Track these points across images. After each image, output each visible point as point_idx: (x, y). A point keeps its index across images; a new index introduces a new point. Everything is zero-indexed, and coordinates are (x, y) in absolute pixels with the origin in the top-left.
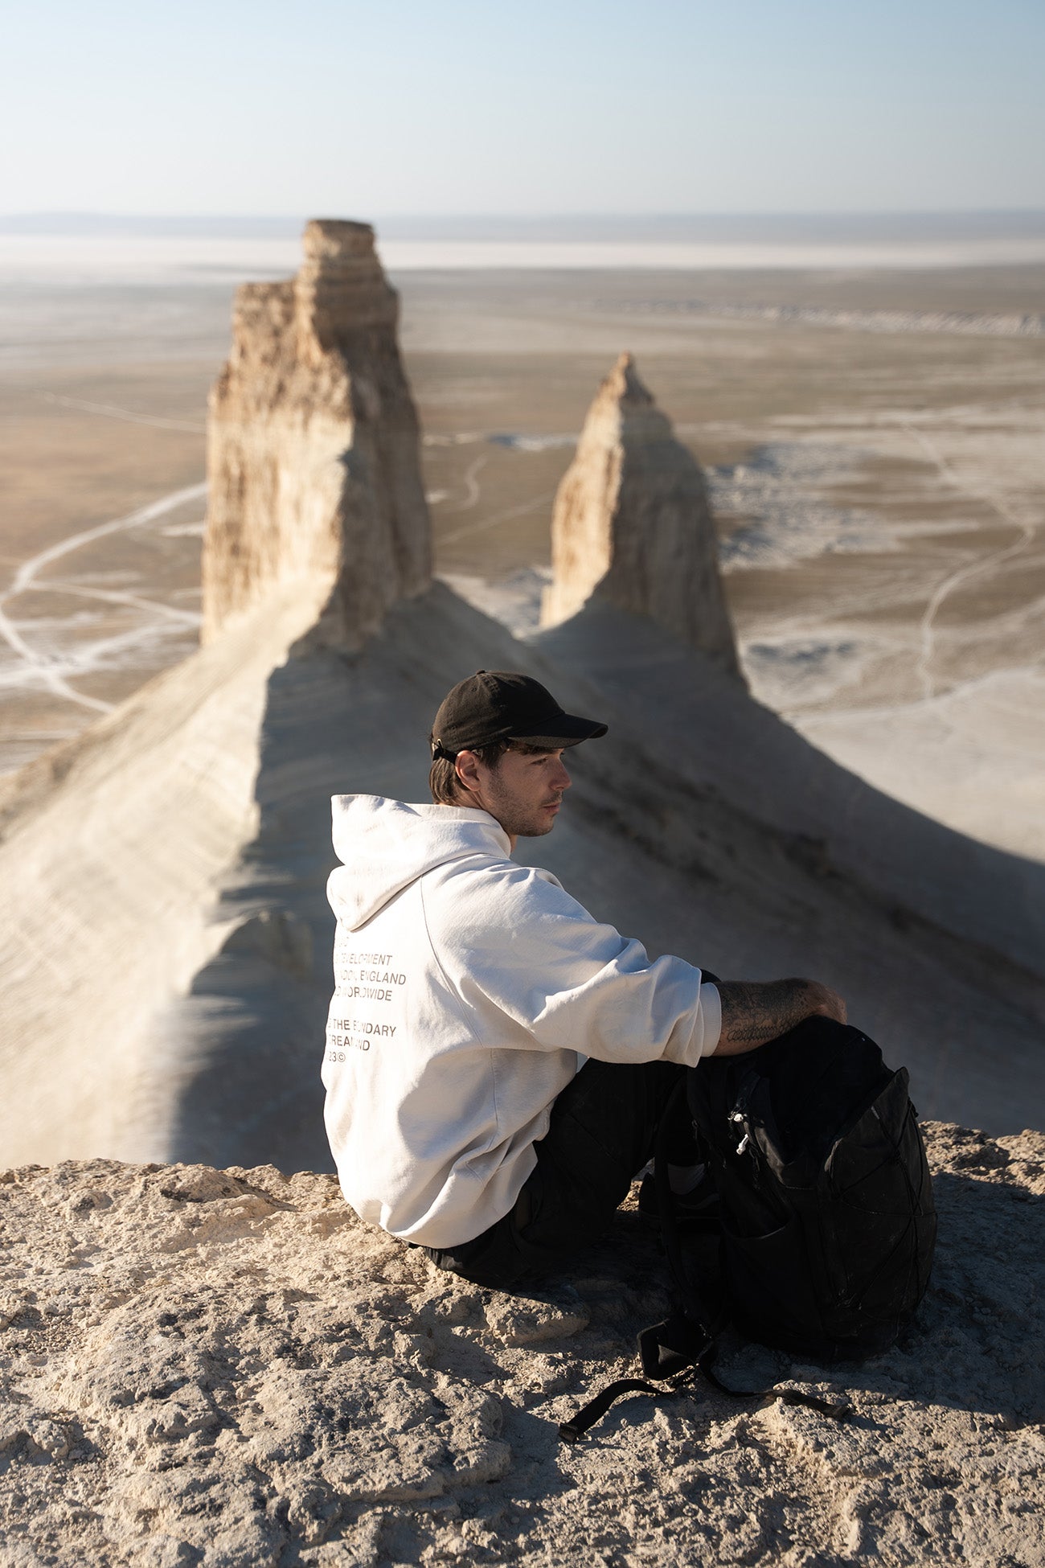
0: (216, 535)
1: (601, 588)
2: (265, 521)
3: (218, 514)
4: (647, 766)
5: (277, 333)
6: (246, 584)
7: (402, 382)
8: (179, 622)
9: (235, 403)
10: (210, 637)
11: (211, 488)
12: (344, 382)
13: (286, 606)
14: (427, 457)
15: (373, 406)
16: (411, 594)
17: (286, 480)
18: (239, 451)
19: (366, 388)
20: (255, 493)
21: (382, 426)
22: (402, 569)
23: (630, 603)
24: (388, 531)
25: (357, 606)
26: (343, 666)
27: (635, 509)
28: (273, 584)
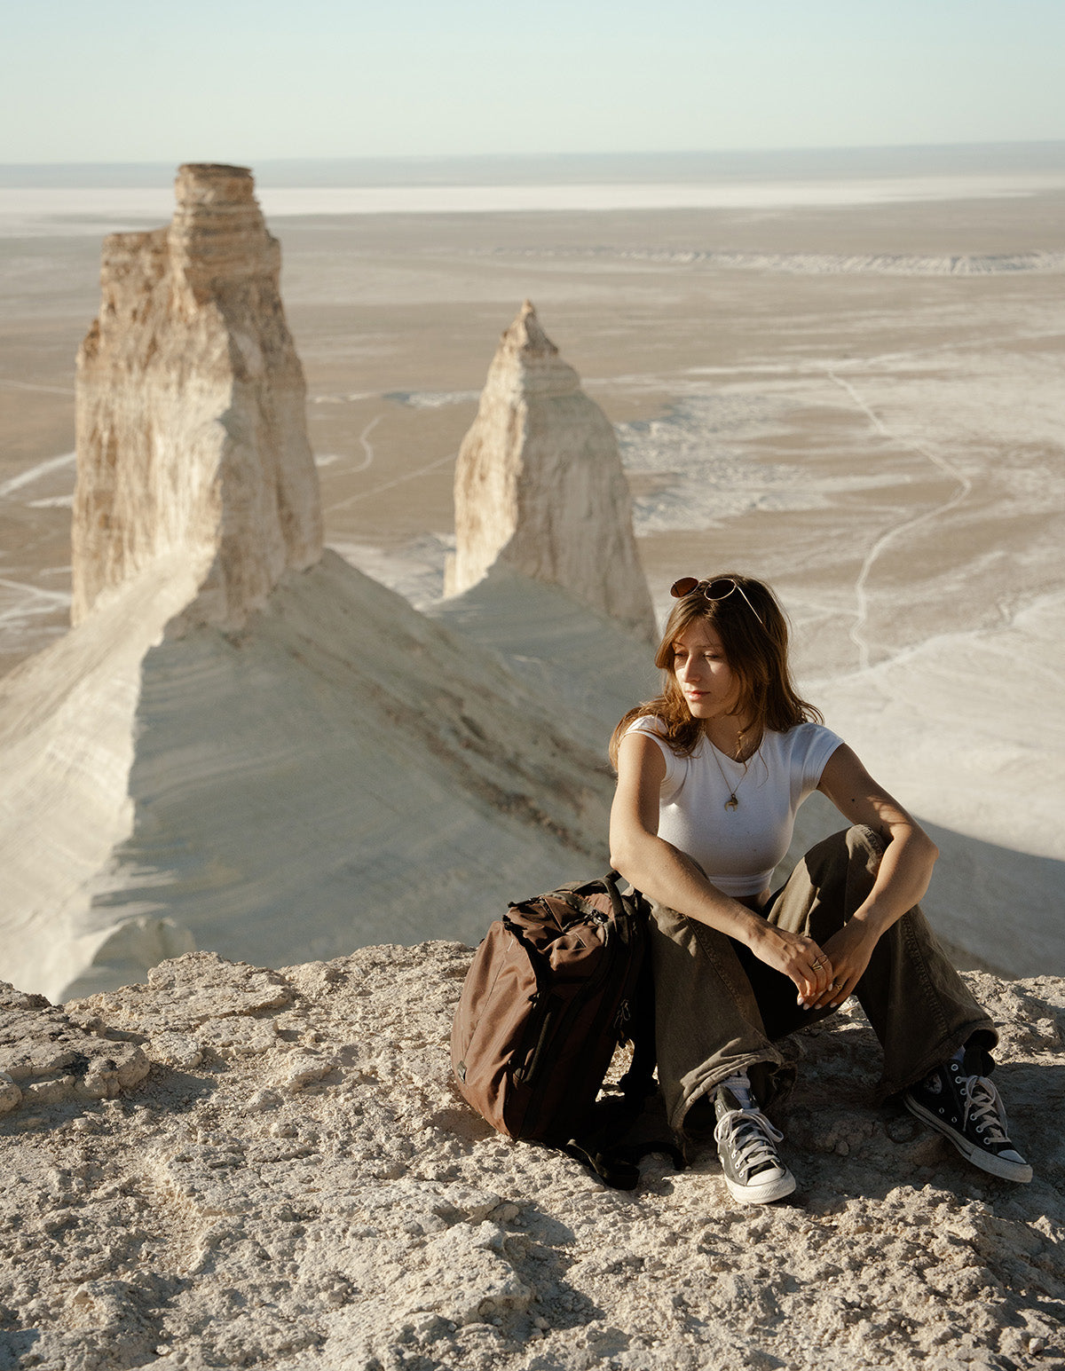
0: (85, 505)
1: (505, 555)
2: (139, 490)
3: (86, 484)
4: (561, 746)
5: (148, 287)
6: (119, 559)
7: (285, 335)
8: (49, 602)
9: (103, 362)
10: (81, 617)
11: (78, 456)
12: (223, 337)
13: (162, 581)
14: (315, 418)
15: (255, 363)
16: (300, 566)
17: (160, 442)
18: (109, 414)
19: (247, 344)
20: (128, 459)
21: (265, 384)
22: (289, 538)
23: (538, 570)
24: (274, 497)
25: (239, 580)
26: (225, 645)
27: (540, 468)
28: (148, 557)
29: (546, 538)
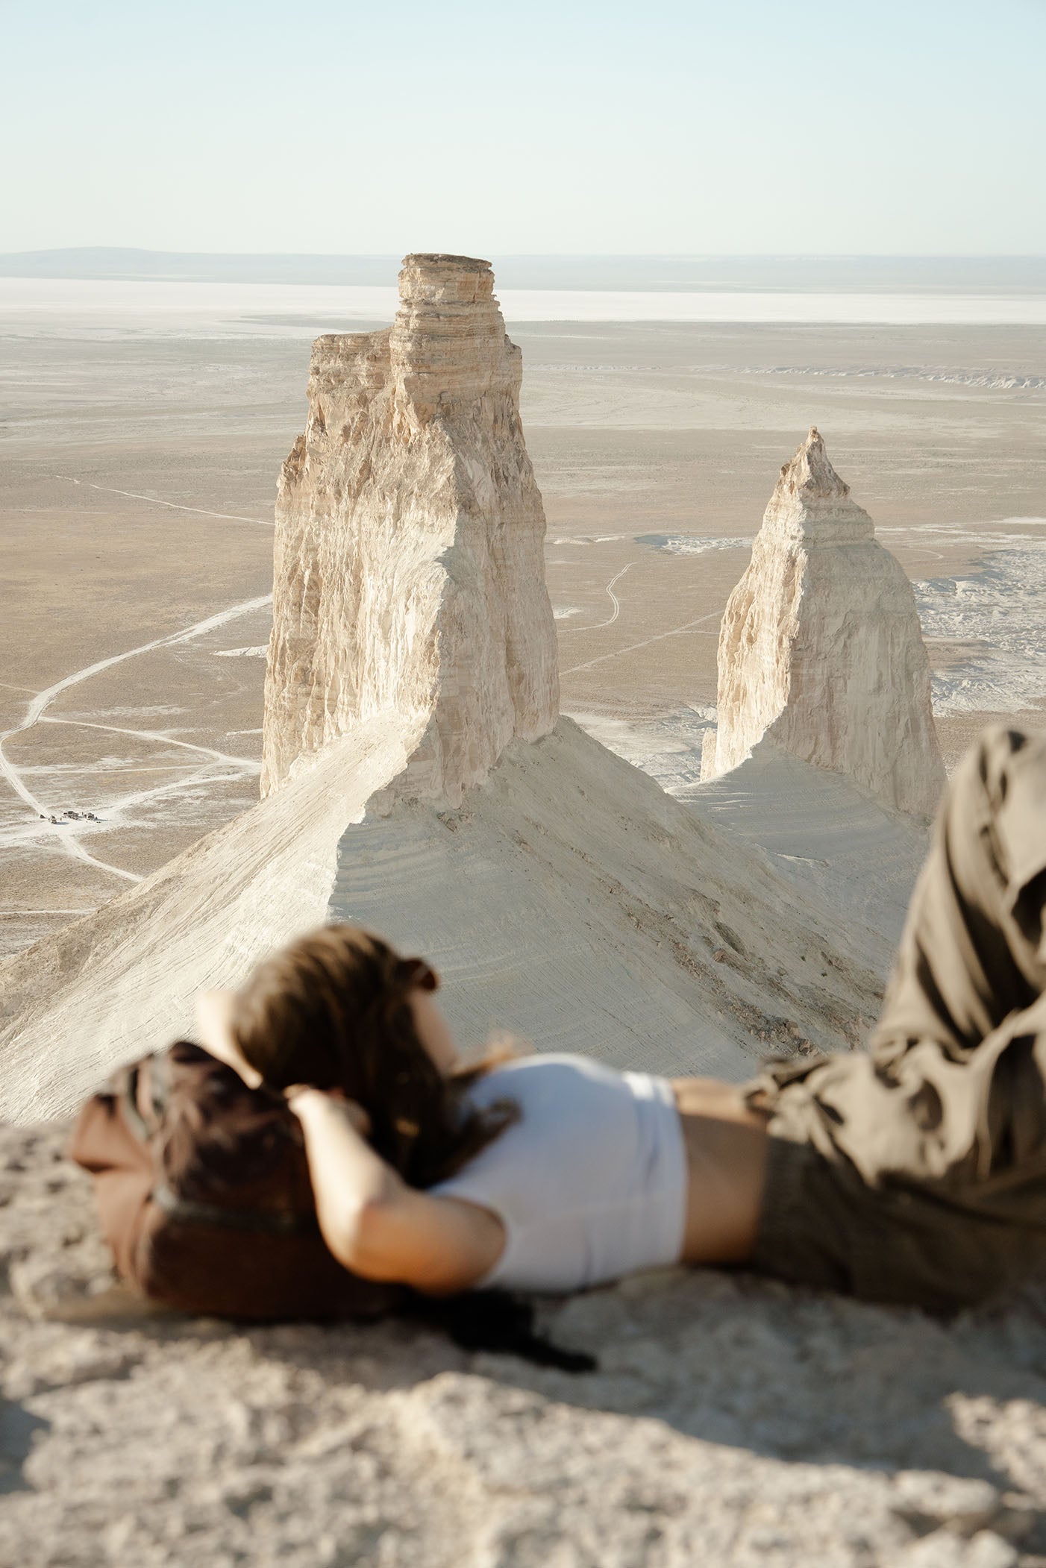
0: (281, 657)
1: (774, 732)
2: (344, 640)
3: (283, 631)
4: (833, 964)
5: (363, 401)
6: (318, 720)
7: (522, 461)
8: (236, 771)
9: (308, 487)
10: (272, 787)
11: (273, 600)
12: (450, 462)
13: (368, 748)
14: (554, 562)
15: (485, 493)
16: (530, 736)
17: (369, 581)
18: (313, 550)
19: (475, 470)
20: (332, 602)
21: (497, 520)
22: (518, 702)
23: (814, 752)
24: (502, 653)
25: (458, 750)
26: (438, 826)
27: (821, 631)
28: (351, 719)
29: (826, 715)
